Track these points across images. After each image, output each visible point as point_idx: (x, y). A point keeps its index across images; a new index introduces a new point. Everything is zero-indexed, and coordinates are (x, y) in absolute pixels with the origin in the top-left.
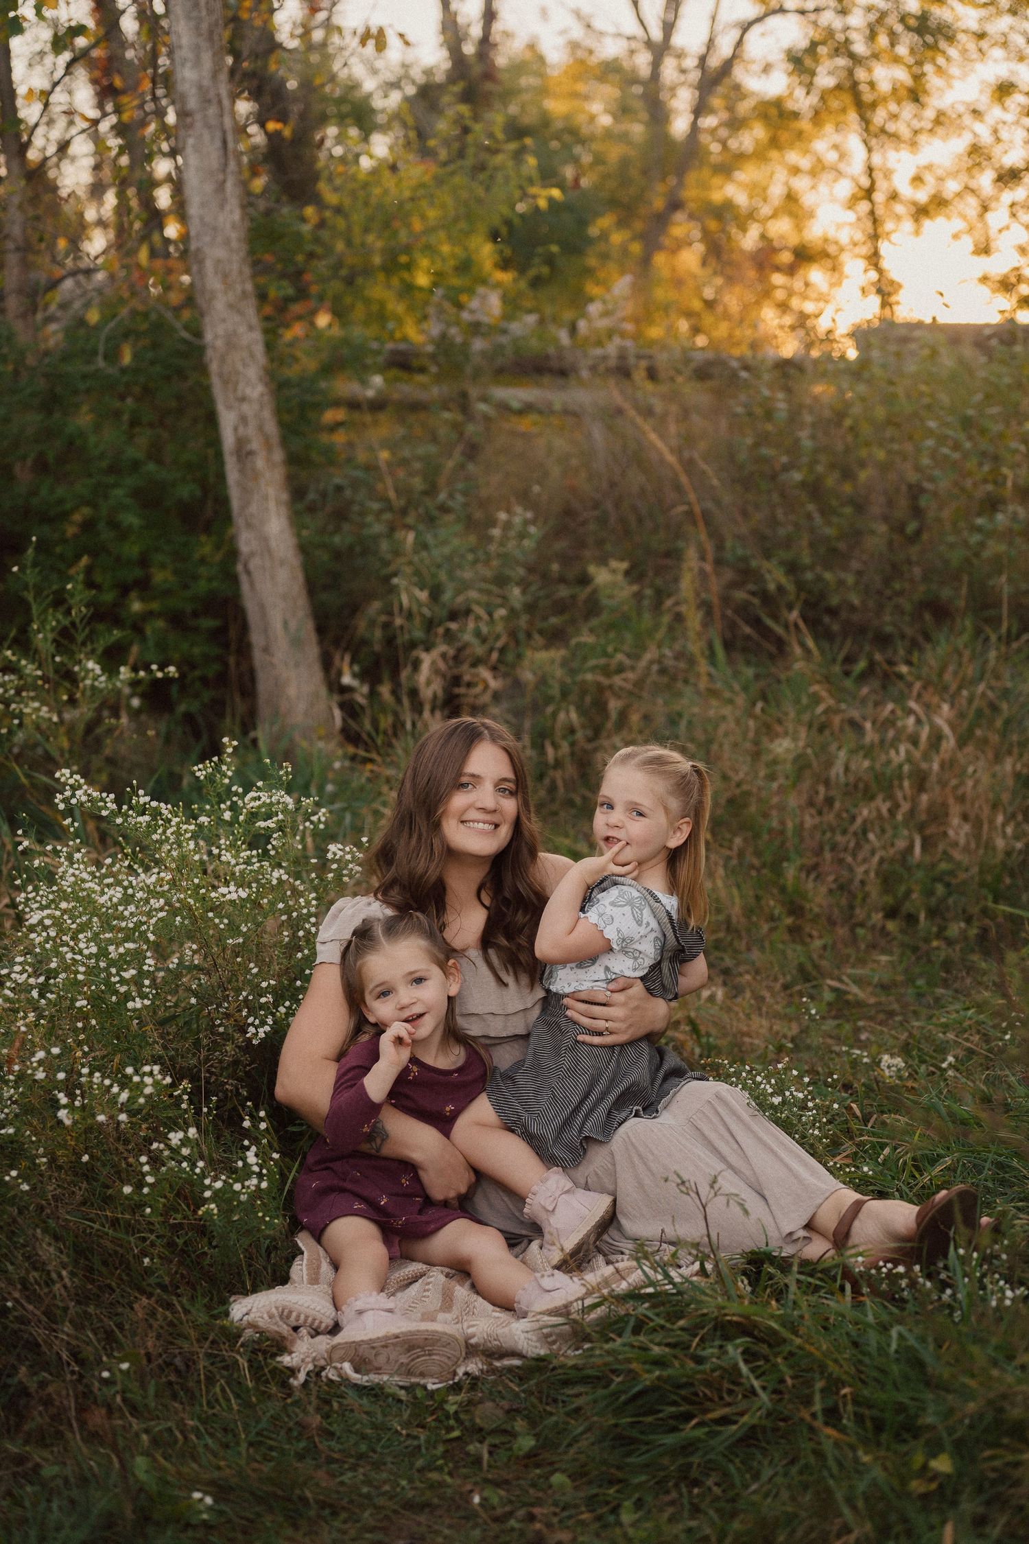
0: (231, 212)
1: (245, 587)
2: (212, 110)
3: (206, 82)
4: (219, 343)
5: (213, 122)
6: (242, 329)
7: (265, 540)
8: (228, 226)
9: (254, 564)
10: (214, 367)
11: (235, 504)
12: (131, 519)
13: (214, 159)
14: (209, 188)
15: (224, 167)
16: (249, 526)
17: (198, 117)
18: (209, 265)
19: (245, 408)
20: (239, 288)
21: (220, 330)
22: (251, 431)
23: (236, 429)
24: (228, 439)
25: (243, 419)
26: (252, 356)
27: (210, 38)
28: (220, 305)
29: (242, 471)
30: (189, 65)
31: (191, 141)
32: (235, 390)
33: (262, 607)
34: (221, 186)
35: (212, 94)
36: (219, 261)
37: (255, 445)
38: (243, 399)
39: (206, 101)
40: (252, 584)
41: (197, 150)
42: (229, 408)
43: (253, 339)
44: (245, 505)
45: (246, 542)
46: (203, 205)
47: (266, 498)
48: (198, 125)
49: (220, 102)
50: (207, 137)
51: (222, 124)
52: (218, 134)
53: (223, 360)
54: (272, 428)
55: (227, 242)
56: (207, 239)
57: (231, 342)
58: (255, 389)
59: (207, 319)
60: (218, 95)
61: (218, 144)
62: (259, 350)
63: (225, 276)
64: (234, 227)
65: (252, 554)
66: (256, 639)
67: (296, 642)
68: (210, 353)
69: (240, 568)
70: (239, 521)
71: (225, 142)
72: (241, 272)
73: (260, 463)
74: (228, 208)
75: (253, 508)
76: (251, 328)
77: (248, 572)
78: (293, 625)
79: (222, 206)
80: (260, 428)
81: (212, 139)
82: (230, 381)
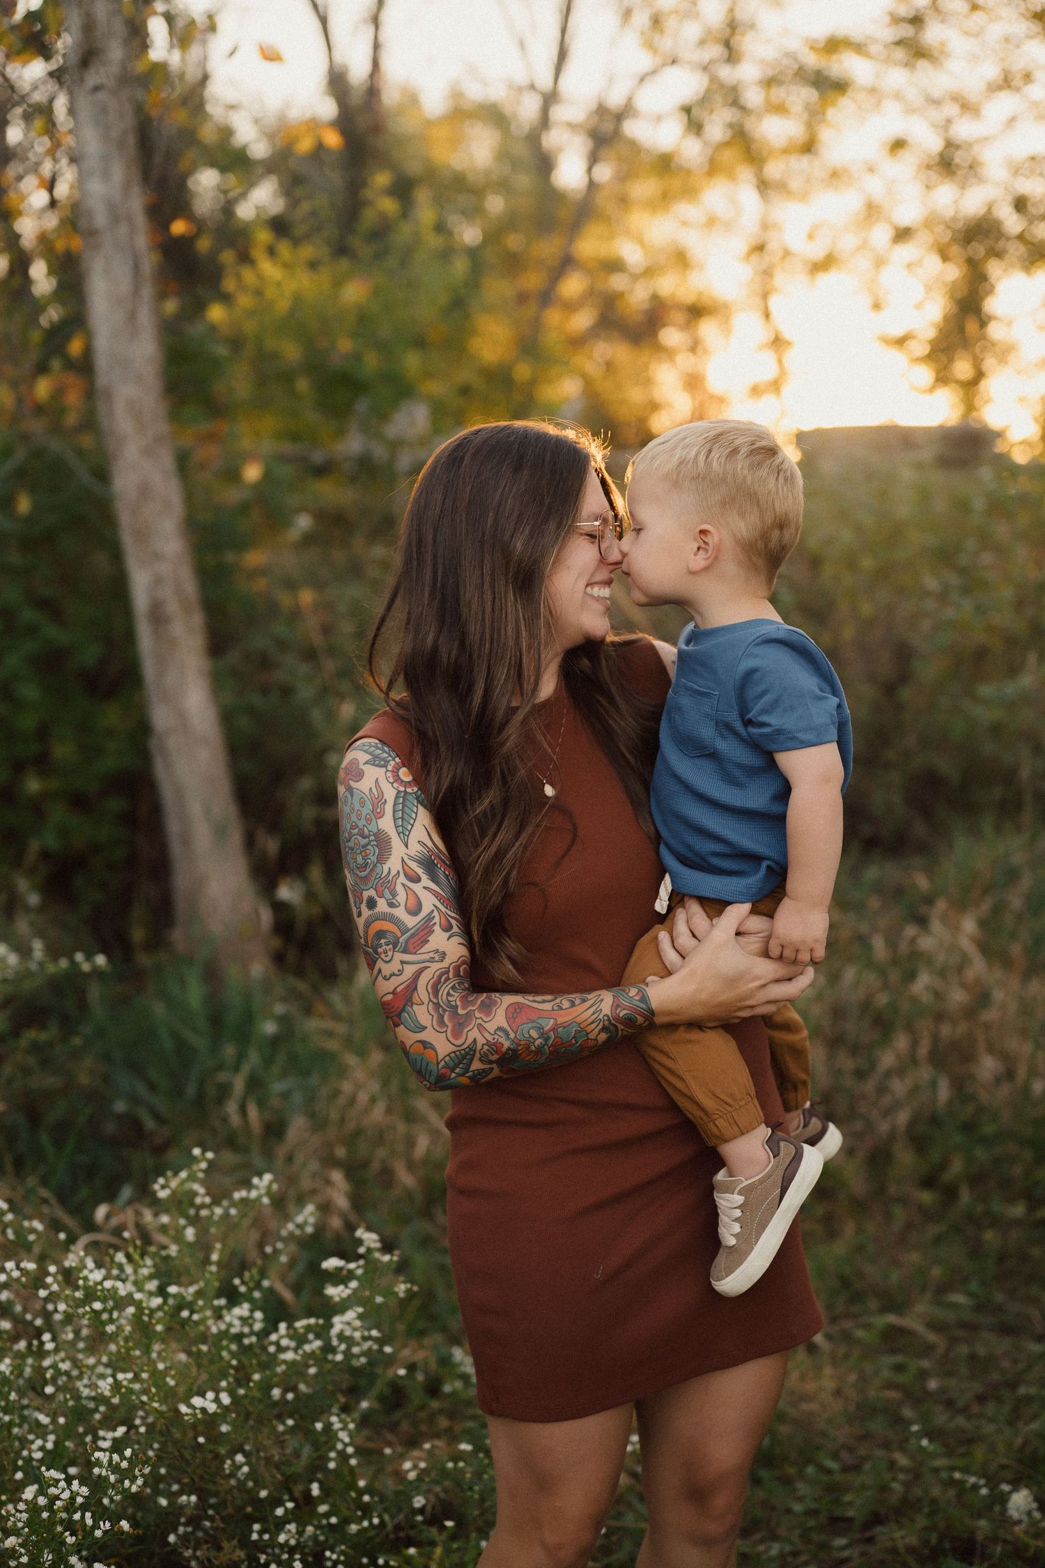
0: (145, 344)
1: (158, 767)
2: (124, 231)
3: (117, 197)
4: (131, 493)
5: (124, 241)
6: (156, 477)
7: (182, 716)
8: (141, 358)
9: (172, 743)
10: (125, 519)
11: (149, 674)
12: (30, 692)
13: (125, 285)
14: (118, 317)
15: (137, 291)
16: (165, 699)
17: (107, 236)
18: (120, 407)
19: (165, 568)
20: (154, 430)
21: (132, 479)
22: (167, 593)
23: (150, 590)
24: (141, 598)
25: (159, 581)
26: (168, 506)
27: (119, 148)
28: (131, 451)
29: (156, 637)
30: (96, 179)
31: (98, 265)
32: (150, 546)
33: (179, 790)
34: (132, 318)
35: (123, 213)
36: (129, 402)
37: (172, 607)
38: (157, 556)
39: (115, 219)
40: (169, 765)
41: (106, 273)
42: (142, 566)
43: (169, 490)
44: (161, 673)
45: (161, 717)
46: (114, 335)
47: (184, 667)
48: (107, 245)
49: (132, 222)
50: (117, 259)
51: (134, 245)
52: (131, 257)
53: (135, 511)
54: (190, 586)
55: (139, 378)
56: (118, 374)
57: (145, 491)
58: (170, 544)
59: (116, 466)
60: (131, 214)
61: (130, 267)
62: (176, 499)
63: (138, 416)
64: (148, 360)
65: (168, 731)
66: (173, 828)
67: (220, 832)
68: (119, 504)
69: (154, 745)
70: (153, 695)
71: (137, 266)
72: (156, 413)
73: (177, 628)
74: (141, 340)
75: (170, 679)
76: (166, 473)
77: (163, 751)
78: (216, 810)
79: (134, 335)
80: (177, 588)
81: (123, 261)
82: (143, 535)
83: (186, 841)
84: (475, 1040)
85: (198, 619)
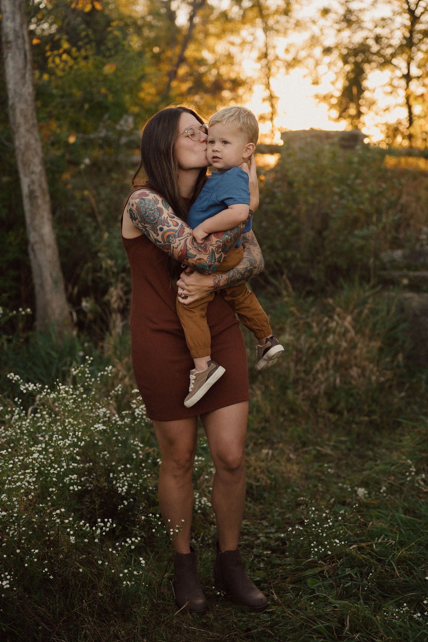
0: (28, 88)
1: (32, 257)
2: (20, 41)
3: (18, 28)
4: (22, 147)
5: (21, 46)
6: (33, 141)
7: (41, 236)
8: (27, 93)
9: (36, 247)
10: (19, 157)
11: (28, 220)
13: (21, 64)
14: (18, 77)
15: (25, 66)
16: (35, 230)
17: (14, 44)
18: (18, 112)
19: (34, 177)
20: (31, 122)
21: (23, 141)
22: (36, 187)
23: (29, 186)
24: (25, 190)
25: (33, 182)
26: (37, 153)
27: (20, 9)
28: (22, 130)
29: (32, 205)
30: (10, 20)
31: (10, 55)
32: (29, 168)
33: (40, 266)
34: (23, 77)
35: (20, 34)
36: (22, 111)
37: (38, 193)
38: (33, 173)
39: (17, 37)
40: (35, 256)
41: (13, 59)
42: (26, 176)
43: (36, 145)
44: (33, 220)
45: (33, 237)
46: (16, 84)
47: (42, 217)
48: (14, 47)
49: (23, 38)
50: (17, 53)
51: (24, 48)
52: (23, 52)
53: (23, 154)
54: (45, 185)
55: (26, 101)
56: (17, 100)
57: (28, 146)
58: (37, 168)
59: (16, 136)
60: (23, 35)
61: (23, 56)
62: (39, 150)
63: (25, 117)
64: (29, 94)
65: (36, 243)
66: (37, 281)
67: (55, 282)
68: (17, 152)
69: (30, 248)
70: (29, 228)
71: (25, 55)
72: (32, 115)
73: (40, 201)
74: (27, 86)
75: (37, 222)
76: (36, 140)
77: (33, 250)
78: (54, 274)
79: (24, 84)
80: (40, 186)
81: (20, 54)
82: (27, 164)
83: (42, 286)
84: (212, 249)
85: (48, 198)
